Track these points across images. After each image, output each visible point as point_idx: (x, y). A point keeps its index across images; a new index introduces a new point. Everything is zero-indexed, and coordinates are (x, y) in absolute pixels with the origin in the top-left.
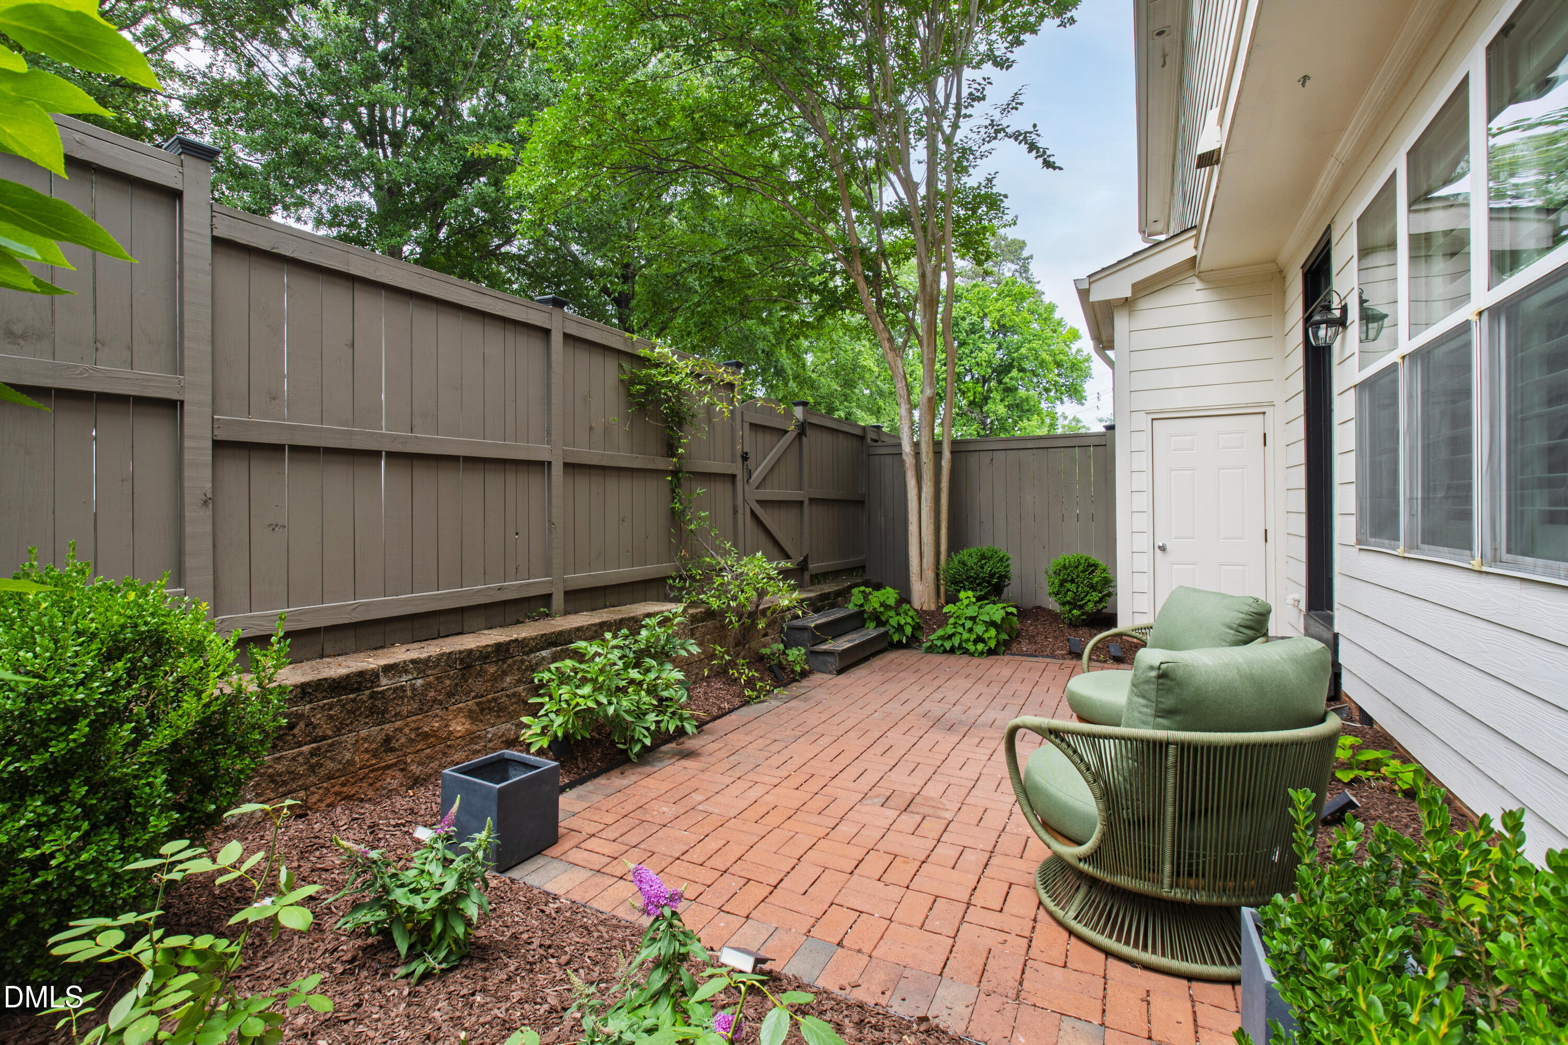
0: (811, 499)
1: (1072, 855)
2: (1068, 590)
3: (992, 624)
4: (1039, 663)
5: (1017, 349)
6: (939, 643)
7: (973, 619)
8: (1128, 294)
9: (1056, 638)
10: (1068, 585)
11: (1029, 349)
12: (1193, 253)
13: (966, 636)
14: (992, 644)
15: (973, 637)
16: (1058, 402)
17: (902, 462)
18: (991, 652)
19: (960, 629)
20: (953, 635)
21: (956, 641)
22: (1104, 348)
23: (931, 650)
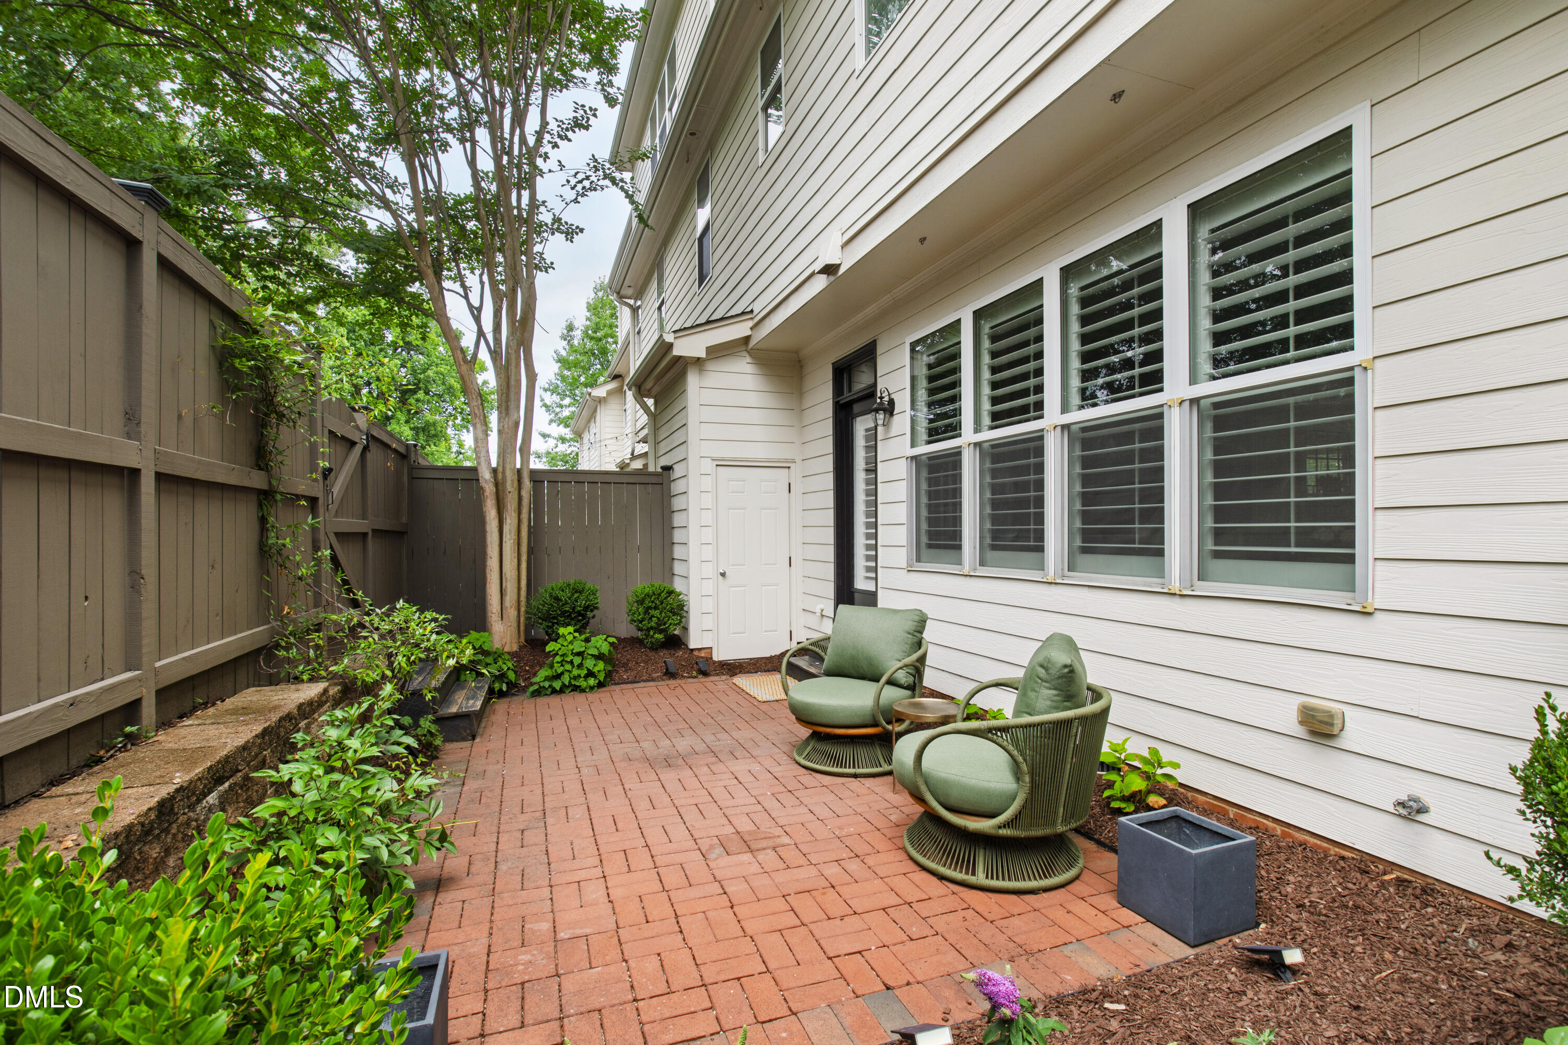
0: (373, 530)
1: (993, 827)
2: (653, 616)
3: (599, 657)
4: (643, 688)
5: (424, 371)
6: (547, 684)
7: (580, 654)
8: (703, 354)
9: (646, 662)
10: (652, 612)
11: (437, 373)
12: (749, 333)
13: (576, 672)
14: (601, 677)
15: (584, 672)
16: (465, 431)
17: (481, 490)
18: (601, 685)
19: (568, 667)
20: (562, 673)
21: (566, 679)
22: (643, 396)
23: (538, 693)
